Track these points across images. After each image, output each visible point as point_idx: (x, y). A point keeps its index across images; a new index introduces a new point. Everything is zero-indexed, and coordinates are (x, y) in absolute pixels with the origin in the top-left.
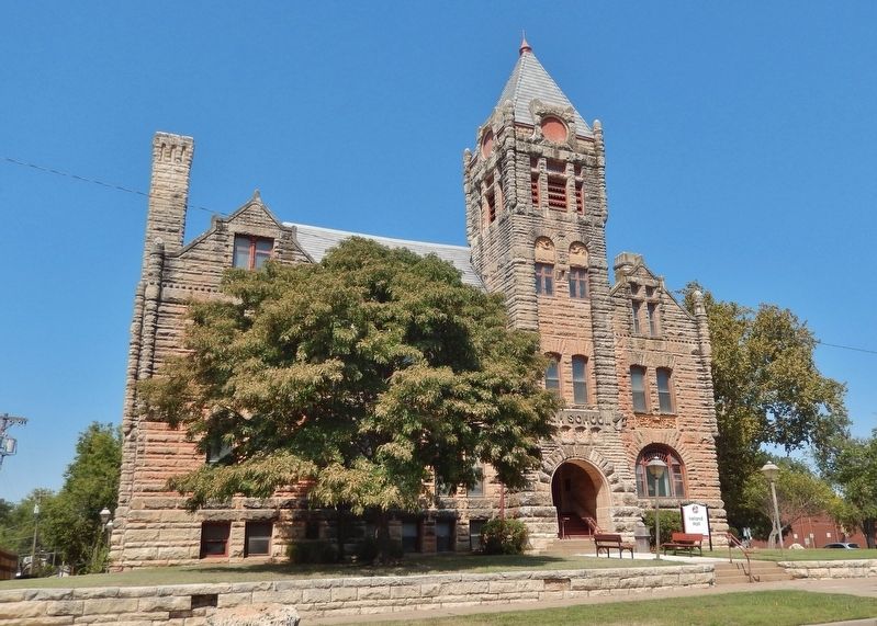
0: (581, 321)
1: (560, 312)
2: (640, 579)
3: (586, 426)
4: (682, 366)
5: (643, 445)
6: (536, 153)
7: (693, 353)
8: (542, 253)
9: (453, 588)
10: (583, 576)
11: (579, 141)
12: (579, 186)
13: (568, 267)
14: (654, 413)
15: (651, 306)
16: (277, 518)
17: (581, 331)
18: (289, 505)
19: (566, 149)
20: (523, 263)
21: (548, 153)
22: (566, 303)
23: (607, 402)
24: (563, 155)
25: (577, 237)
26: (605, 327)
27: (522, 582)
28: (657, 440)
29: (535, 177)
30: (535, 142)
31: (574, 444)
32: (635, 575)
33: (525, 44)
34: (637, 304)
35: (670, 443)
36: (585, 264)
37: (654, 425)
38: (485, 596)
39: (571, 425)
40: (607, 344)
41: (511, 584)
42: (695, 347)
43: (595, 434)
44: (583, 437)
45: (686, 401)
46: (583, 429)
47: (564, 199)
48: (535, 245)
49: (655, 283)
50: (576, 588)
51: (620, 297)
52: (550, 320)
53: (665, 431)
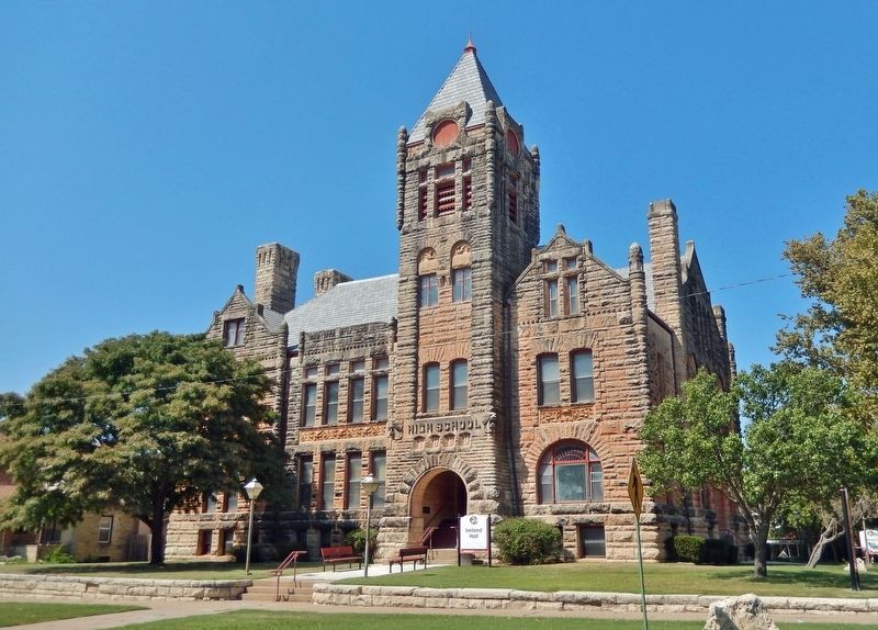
0: (461, 323)
1: (440, 319)
3: (455, 432)
4: (604, 343)
5: (548, 443)
6: (423, 167)
7: (622, 323)
8: (427, 265)
9: (42, 585)
10: (106, 583)
11: (469, 134)
12: (467, 181)
13: (448, 271)
14: (563, 404)
15: (571, 278)
16: (235, 527)
17: (460, 334)
18: (243, 518)
19: (453, 149)
20: (406, 281)
21: (435, 161)
22: (446, 309)
23: (478, 405)
24: (450, 157)
25: (460, 236)
26: (483, 323)
27: (74, 585)
28: (565, 436)
29: (423, 192)
30: (423, 156)
31: (439, 452)
32: (138, 585)
33: (469, 45)
34: (552, 281)
35: (582, 437)
36: (467, 262)
37: (564, 418)
38: (55, 592)
39: (439, 434)
40: (482, 342)
41: (67, 585)
42: (623, 315)
43: (466, 440)
44: (451, 445)
45: (607, 384)
46: (452, 436)
47: (453, 201)
48: (418, 261)
49: (574, 251)
50: (102, 592)
51: (529, 280)
52: (430, 330)
53: (576, 423)
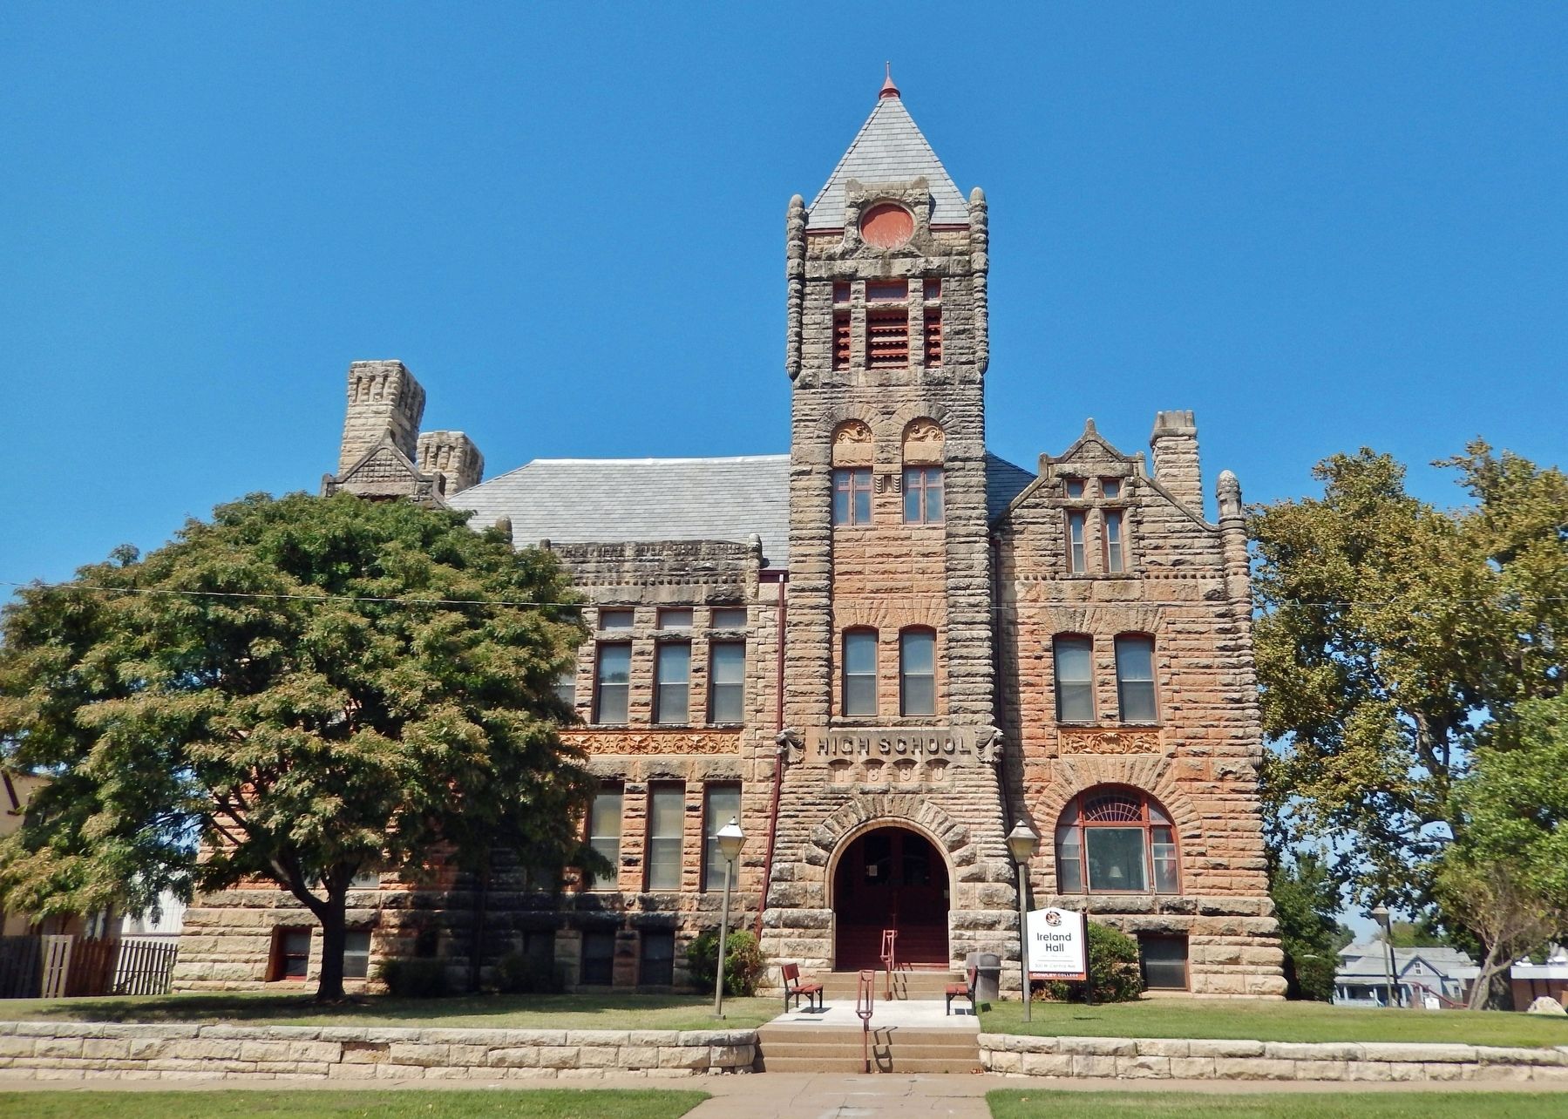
0: (923, 563)
1: (879, 550)
2: (530, 1053)
3: (917, 757)
4: (1179, 627)
5: (1076, 788)
6: (843, 275)
7: (1208, 598)
8: (848, 449)
9: (181, 1047)
10: (416, 1040)
11: (935, 235)
12: (932, 316)
13: (896, 467)
14: (1106, 723)
15: (1112, 514)
16: (375, 922)
17: (922, 582)
18: (396, 902)
19: (906, 255)
20: (809, 473)
21: (869, 269)
22: (892, 533)
23: (966, 710)
24: (899, 268)
25: (921, 410)
26: (971, 567)
27: (297, 1045)
28: (1109, 778)
29: (842, 319)
30: (843, 256)
31: (885, 792)
32: (519, 1044)
33: (888, 84)
34: (1077, 514)
35: (1142, 781)
36: (934, 457)
37: (1104, 746)
38: (233, 1064)
39: (884, 758)
40: (972, 600)
41: (281, 1046)
42: (1212, 584)
43: (938, 773)
44: (909, 779)
45: (1186, 695)
46: (910, 763)
47: (904, 345)
48: (833, 438)
49: (1119, 468)
50: (398, 1062)
51: (1037, 506)
52: (859, 568)
53: (1129, 758)
